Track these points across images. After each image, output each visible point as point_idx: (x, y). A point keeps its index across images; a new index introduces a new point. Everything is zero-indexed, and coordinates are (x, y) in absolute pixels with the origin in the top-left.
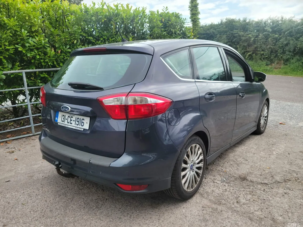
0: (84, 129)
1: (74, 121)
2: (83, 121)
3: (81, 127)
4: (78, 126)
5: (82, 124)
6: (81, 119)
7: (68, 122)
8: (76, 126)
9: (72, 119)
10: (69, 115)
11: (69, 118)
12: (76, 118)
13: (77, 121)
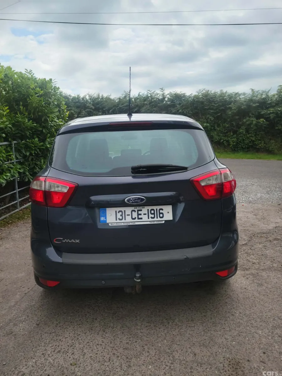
0: (165, 221)
1: (144, 214)
2: (161, 211)
3: (159, 219)
4: (156, 219)
5: (161, 215)
6: (157, 209)
7: (133, 217)
8: (150, 219)
9: (140, 212)
10: (133, 209)
11: (133, 212)
12: (148, 210)
13: (152, 214)
